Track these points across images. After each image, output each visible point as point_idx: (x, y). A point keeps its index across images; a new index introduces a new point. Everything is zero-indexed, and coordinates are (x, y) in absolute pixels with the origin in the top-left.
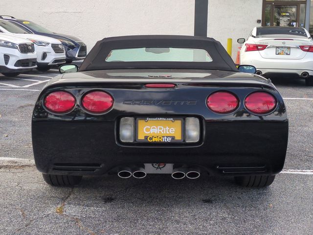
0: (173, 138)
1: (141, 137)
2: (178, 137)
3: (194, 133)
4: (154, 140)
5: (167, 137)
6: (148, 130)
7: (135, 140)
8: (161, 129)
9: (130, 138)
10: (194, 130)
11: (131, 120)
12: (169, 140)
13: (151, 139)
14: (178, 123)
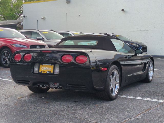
0: (50, 72)
1: (40, 71)
2: (52, 72)
3: (57, 71)
4: (44, 72)
5: (48, 71)
6: (43, 68)
7: (38, 72)
8: (47, 68)
9: (37, 71)
10: (58, 69)
11: (38, 64)
12: (49, 73)
13: (43, 72)
14: (53, 66)
